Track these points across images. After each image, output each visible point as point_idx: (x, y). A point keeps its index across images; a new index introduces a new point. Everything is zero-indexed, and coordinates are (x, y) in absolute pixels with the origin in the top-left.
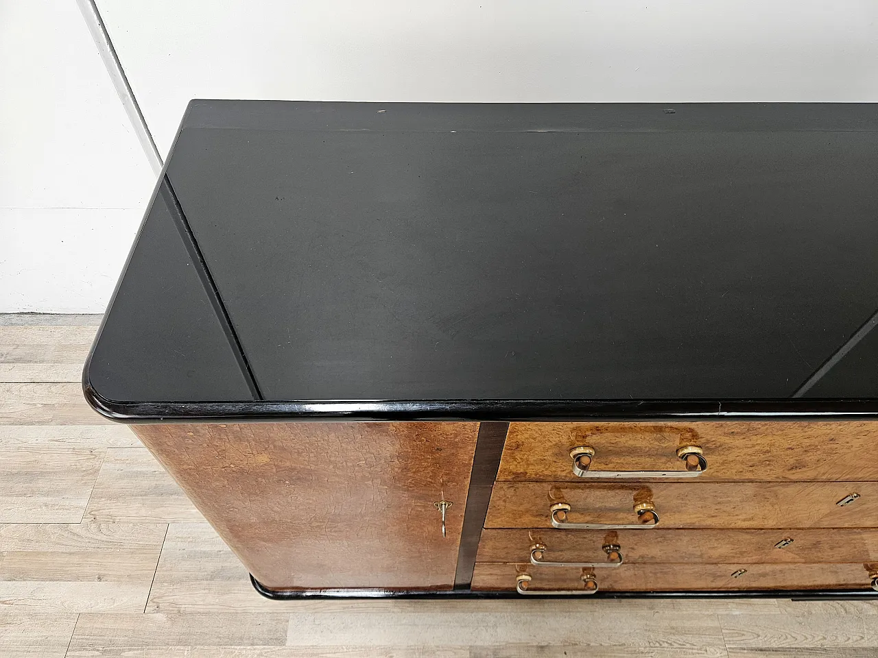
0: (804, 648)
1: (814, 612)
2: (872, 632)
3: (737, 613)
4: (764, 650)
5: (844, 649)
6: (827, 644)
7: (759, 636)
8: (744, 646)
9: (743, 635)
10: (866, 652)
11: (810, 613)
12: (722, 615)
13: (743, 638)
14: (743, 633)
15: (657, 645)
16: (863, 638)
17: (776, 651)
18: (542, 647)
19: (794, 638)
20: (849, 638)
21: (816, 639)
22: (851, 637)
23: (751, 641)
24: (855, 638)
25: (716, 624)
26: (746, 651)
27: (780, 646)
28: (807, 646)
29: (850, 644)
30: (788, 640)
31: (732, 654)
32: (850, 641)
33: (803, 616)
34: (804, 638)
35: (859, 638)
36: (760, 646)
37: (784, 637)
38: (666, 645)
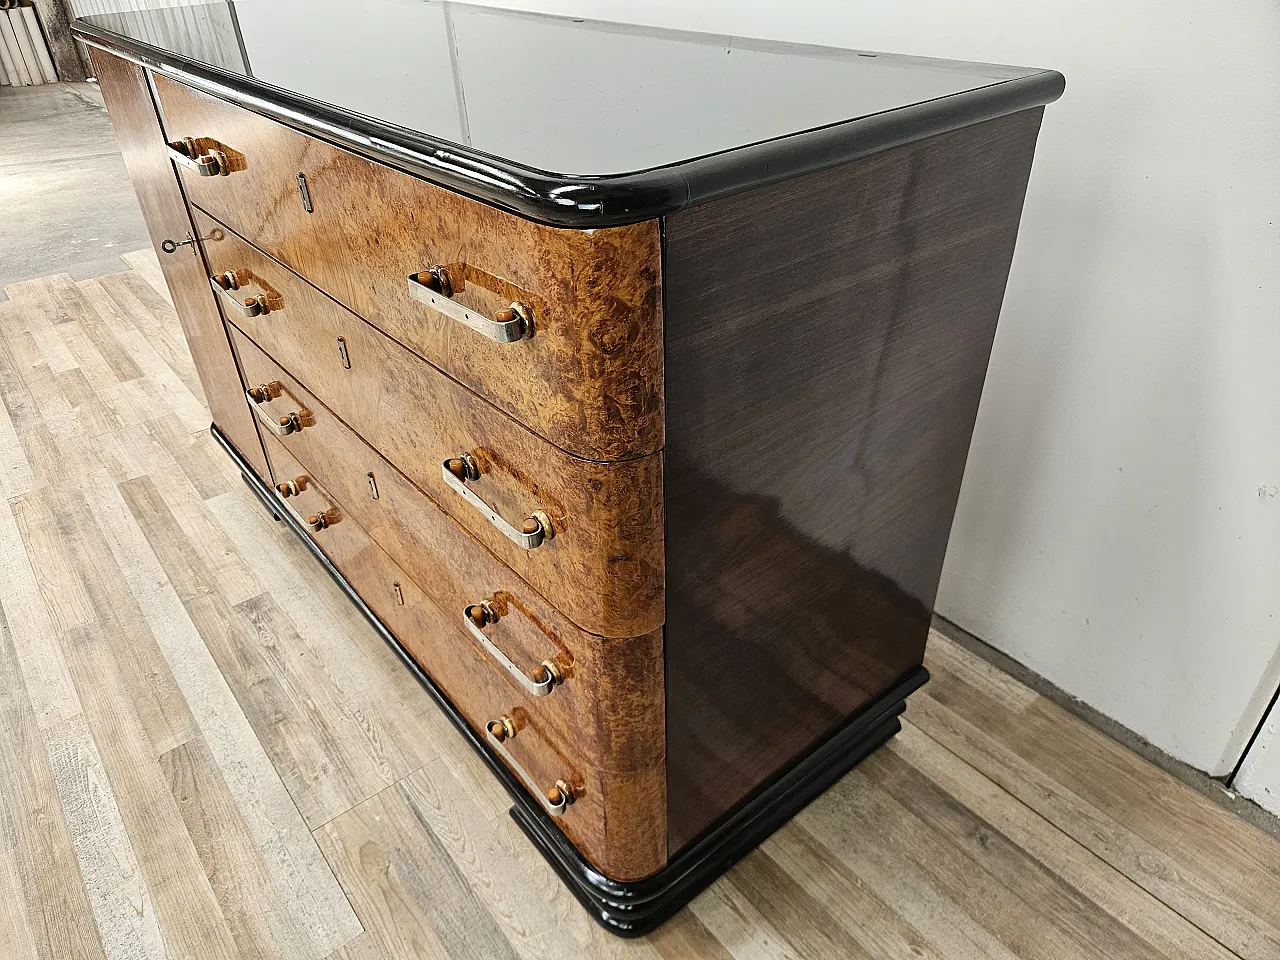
0: (455, 866)
1: (521, 859)
2: (543, 946)
3: (456, 776)
4: (421, 822)
5: (488, 914)
6: (482, 892)
7: (439, 808)
8: (413, 799)
9: (429, 792)
10: (502, 945)
11: (516, 856)
12: (441, 761)
13: (426, 795)
14: (431, 790)
15: (360, 719)
16: (524, 935)
17: (429, 834)
18: (298, 636)
19: (463, 848)
20: (510, 917)
21: (480, 875)
22: (515, 918)
23: (425, 802)
24: (515, 924)
25: (425, 761)
26: (407, 802)
27: (440, 837)
28: (461, 867)
29: (503, 922)
30: (454, 843)
31: (394, 790)
32: (507, 920)
33: (506, 849)
34: (471, 860)
35: (519, 929)
36: (425, 815)
37: (456, 837)
38: (365, 726)
